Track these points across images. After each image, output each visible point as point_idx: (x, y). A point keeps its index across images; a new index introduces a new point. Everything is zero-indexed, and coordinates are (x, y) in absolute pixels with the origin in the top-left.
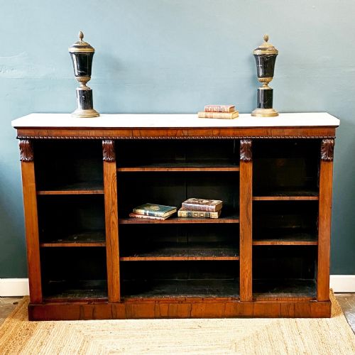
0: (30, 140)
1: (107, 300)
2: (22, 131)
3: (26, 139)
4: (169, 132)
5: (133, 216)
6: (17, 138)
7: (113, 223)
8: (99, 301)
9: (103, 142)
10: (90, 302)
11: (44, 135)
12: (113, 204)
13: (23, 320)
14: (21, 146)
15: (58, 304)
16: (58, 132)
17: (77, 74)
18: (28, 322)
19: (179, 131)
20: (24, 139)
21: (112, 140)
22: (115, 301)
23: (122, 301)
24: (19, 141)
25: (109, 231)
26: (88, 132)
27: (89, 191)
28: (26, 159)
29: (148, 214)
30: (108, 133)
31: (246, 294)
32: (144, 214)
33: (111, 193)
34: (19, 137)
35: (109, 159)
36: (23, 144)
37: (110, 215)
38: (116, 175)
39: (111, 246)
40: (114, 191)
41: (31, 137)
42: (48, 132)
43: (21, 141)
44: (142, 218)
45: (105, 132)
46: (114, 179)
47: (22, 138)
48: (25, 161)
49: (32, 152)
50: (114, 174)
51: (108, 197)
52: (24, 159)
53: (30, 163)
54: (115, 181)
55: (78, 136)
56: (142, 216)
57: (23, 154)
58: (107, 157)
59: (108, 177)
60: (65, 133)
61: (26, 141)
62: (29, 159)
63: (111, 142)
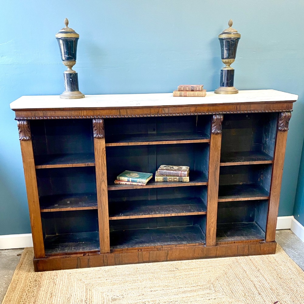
0: (27, 120)
1: (99, 251)
2: (20, 113)
3: (24, 120)
4: (152, 111)
5: (118, 182)
6: (16, 119)
7: (103, 190)
8: (92, 252)
9: (94, 121)
10: (84, 253)
11: (40, 116)
12: (103, 174)
13: (29, 271)
14: (20, 127)
15: (59, 257)
16: (53, 113)
17: (64, 59)
18: (34, 273)
19: (161, 109)
20: (22, 120)
21: (102, 119)
22: (106, 252)
23: (111, 251)
24: (18, 122)
25: (100, 196)
26: (80, 112)
27: (81, 164)
28: (25, 138)
29: (130, 181)
30: (98, 112)
31: (211, 240)
32: (127, 181)
33: (101, 165)
34: (17, 118)
35: (100, 136)
36: (22, 124)
37: (101, 184)
38: (105, 149)
39: (102, 209)
40: (104, 163)
41: (29, 118)
42: (43, 113)
43: (19, 122)
44: (126, 184)
45: (95, 111)
46: (103, 153)
47: (20, 119)
48: (24, 140)
49: (29, 132)
50: (103, 149)
51: (98, 168)
52: (23, 138)
53: (28, 142)
54: (104, 155)
55: (71, 115)
56: (126, 182)
57: (22, 134)
58: (98, 134)
59: (99, 151)
60: (59, 114)
61: (24, 122)
62: (27, 138)
63: (101, 121)
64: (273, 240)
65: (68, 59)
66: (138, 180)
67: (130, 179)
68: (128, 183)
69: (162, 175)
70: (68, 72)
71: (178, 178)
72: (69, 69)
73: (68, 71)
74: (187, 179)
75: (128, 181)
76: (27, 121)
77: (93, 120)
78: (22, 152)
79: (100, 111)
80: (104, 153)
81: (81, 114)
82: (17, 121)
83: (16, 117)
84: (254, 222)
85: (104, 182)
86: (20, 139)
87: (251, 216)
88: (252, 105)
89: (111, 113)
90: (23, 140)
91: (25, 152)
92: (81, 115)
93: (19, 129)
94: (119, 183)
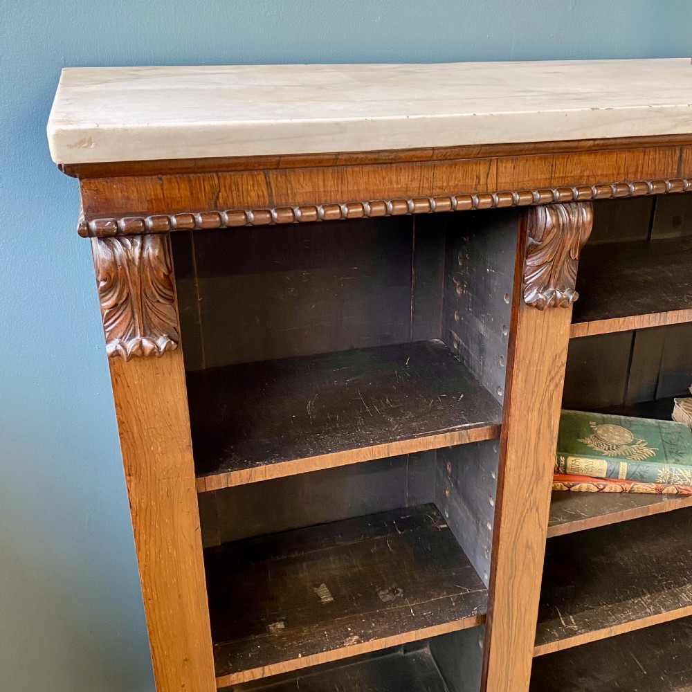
2: (117, 190)
3: (143, 233)
5: (559, 485)
6: (86, 233)
11: (248, 204)
12: (539, 477)
14: (113, 279)
16: (327, 183)
20: (131, 234)
21: (590, 203)
24: (100, 250)
26: (482, 169)
27: (431, 438)
28: (147, 344)
29: (623, 475)
30: (572, 168)
32: (604, 475)
33: (534, 436)
34: (93, 225)
35: (559, 295)
36: (130, 262)
38: (564, 358)
40: (549, 426)
41: (174, 220)
42: (268, 184)
43: (112, 247)
44: (600, 491)
45: (560, 163)
46: (553, 379)
47: (119, 230)
48: (140, 355)
49: (172, 301)
50: (557, 357)
51: (520, 452)
52: (131, 345)
53: (164, 361)
54: (557, 386)
55: (427, 192)
56: (601, 484)
57: (122, 320)
58: (546, 288)
59: (533, 369)
60: (362, 187)
61: (142, 248)
62: (162, 343)
63: (587, 216)
66: (663, 470)
67: (623, 468)
68: (611, 487)
75: (612, 476)
76: (162, 240)
77: (540, 211)
78: (121, 423)
79: (585, 158)
80: (557, 378)
81: (483, 181)
82: (94, 240)
83: (89, 218)
86: (116, 354)
89: (636, 172)
90: (132, 356)
91: (139, 421)
92: (481, 189)
93: (104, 291)
94: (566, 489)
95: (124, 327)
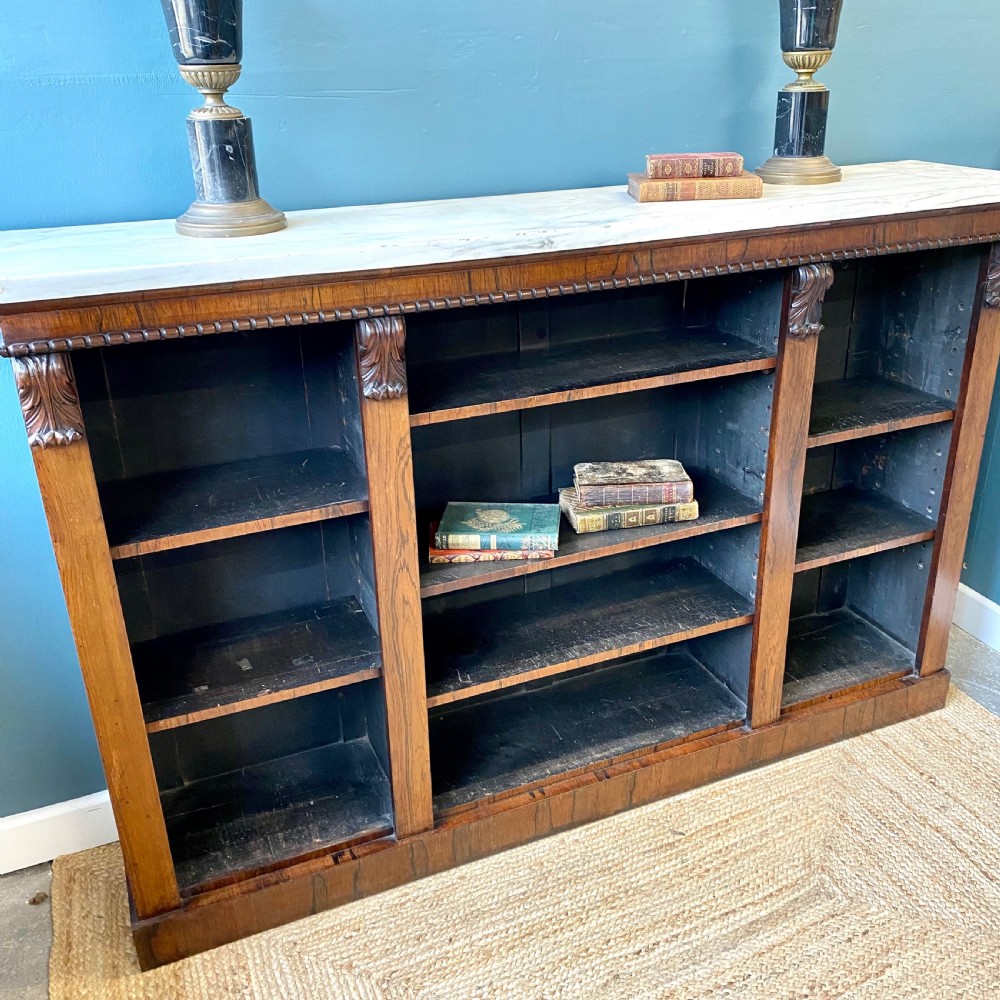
0: (61, 353)
1: (390, 831)
2: (27, 322)
3: (48, 353)
4: (594, 266)
5: (442, 558)
6: (6, 354)
7: (406, 602)
8: (364, 840)
9: (367, 330)
10: (336, 853)
11: (127, 332)
12: (404, 541)
13: (115, 972)
14: (28, 387)
15: (235, 889)
16: (184, 309)
17: (187, 50)
18: (139, 975)
19: (624, 259)
20: (39, 354)
21: (402, 315)
22: (422, 827)
23: (439, 821)
24: (17, 367)
25: (393, 629)
26: (307, 294)
27: (309, 513)
28: (59, 436)
29: (494, 546)
30: (382, 290)
31: (768, 706)
32: (479, 548)
33: (394, 506)
34: (11, 348)
35: (390, 389)
36: (40, 374)
37: (395, 581)
38: (408, 441)
39: (401, 676)
40: (406, 497)
41: (70, 342)
42: (138, 312)
43: (26, 364)
44: (477, 561)
45: (370, 287)
46: (402, 458)
47: (30, 351)
48: (53, 445)
49: (75, 403)
50: (402, 440)
51: (384, 521)
52: (47, 437)
53: (73, 450)
54: (406, 464)
55: (265, 312)
56: (477, 555)
57: (39, 417)
58: (380, 384)
59: (383, 450)
60: (212, 310)
61: (48, 363)
62: (70, 435)
63: (398, 326)
64: (940, 667)
65: (209, 53)
66: (526, 539)
67: (493, 540)
68: (485, 556)
69: (598, 504)
70: (209, 117)
71: (659, 509)
72: (210, 100)
73: (208, 111)
74: (692, 509)
75: (485, 548)
76: (63, 358)
77: (362, 323)
78: (45, 500)
79: (389, 282)
80: (406, 458)
81: (309, 302)
82: (13, 359)
83: (8, 343)
84: (845, 609)
85: (408, 569)
86: (36, 444)
87: (836, 590)
88: (921, 223)
89: (434, 292)
90: (48, 445)
91: (58, 497)
92: (309, 308)
93: (24, 397)
94: (447, 561)
95: (40, 424)
